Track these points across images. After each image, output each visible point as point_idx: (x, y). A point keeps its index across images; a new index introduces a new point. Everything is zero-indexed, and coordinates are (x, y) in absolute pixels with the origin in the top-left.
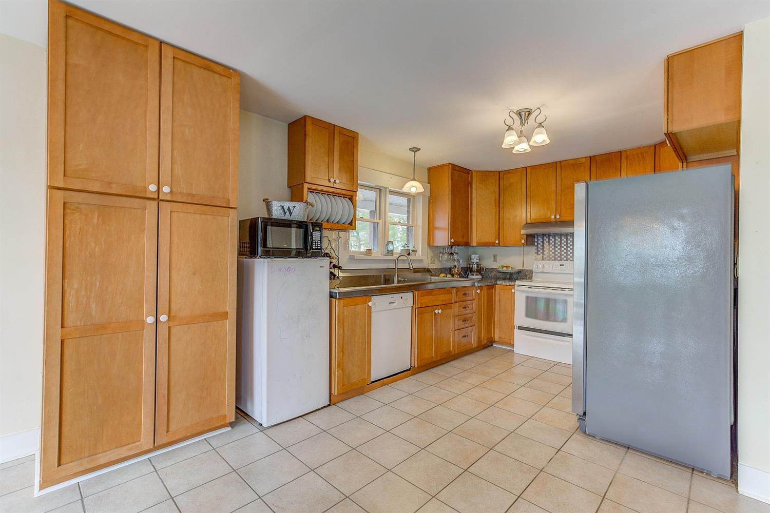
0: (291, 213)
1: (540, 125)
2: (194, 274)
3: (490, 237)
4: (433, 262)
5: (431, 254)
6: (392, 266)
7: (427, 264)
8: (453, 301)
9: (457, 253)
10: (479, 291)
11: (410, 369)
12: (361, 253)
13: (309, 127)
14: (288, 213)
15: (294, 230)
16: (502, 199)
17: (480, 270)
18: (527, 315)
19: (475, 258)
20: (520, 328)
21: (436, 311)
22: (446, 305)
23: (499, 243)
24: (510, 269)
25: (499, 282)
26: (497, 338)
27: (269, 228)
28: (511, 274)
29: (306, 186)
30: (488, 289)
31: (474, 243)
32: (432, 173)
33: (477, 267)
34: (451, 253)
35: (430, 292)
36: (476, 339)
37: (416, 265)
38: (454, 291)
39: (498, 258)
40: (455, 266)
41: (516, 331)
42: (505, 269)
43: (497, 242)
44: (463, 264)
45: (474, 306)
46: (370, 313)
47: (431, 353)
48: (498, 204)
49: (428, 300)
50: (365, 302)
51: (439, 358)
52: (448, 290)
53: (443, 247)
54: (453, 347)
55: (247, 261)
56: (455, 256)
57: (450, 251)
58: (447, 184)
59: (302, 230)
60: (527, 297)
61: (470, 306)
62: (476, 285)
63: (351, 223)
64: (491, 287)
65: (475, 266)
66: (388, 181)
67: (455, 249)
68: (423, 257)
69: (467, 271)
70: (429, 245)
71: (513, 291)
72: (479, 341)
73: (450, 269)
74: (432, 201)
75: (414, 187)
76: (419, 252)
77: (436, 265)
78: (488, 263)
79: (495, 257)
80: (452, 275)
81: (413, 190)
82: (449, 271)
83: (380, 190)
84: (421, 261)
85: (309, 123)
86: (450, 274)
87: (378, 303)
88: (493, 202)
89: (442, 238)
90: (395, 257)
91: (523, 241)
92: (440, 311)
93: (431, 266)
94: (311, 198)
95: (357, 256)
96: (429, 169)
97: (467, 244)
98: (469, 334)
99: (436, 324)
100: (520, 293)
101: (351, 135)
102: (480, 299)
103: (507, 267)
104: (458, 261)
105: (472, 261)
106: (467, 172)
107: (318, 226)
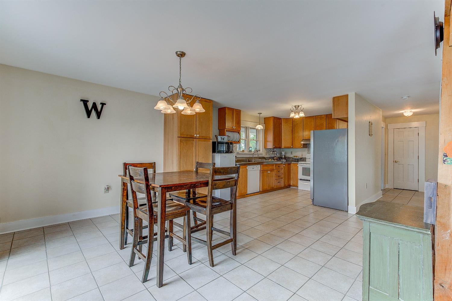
0: (224, 140)
1: (302, 111)
2: (203, 158)
3: (289, 145)
4: (266, 155)
5: (265, 152)
6: (251, 156)
7: (264, 155)
8: (274, 169)
9: (276, 151)
10: (284, 166)
11: (259, 192)
12: (241, 151)
13: (227, 111)
14: (223, 140)
15: (225, 145)
16: (294, 130)
17: (285, 158)
18: (303, 175)
19: (283, 153)
20: (301, 180)
21: (268, 172)
22: (272, 170)
23: (293, 147)
24: (297, 157)
25: (292, 162)
26: (292, 184)
27: (219, 144)
28: (298, 159)
29: (226, 129)
30: (288, 165)
31: (283, 147)
32: (266, 120)
33: (284, 156)
34: (274, 151)
35: (266, 165)
36: (283, 184)
37: (260, 156)
38: (274, 165)
39: (293, 153)
40: (275, 156)
41: (299, 181)
42: (295, 157)
43: (292, 146)
44: (278, 155)
45: (282, 171)
46: (247, 171)
47: (266, 187)
48: (292, 132)
49: (265, 168)
50: (246, 168)
51: (269, 189)
52: (273, 165)
53: (271, 149)
54: (275, 186)
55: (214, 154)
56: (275, 152)
57: (273, 150)
58: (272, 124)
59: (227, 145)
60: (303, 168)
61: (281, 171)
62: (283, 163)
63: (239, 141)
64: (289, 164)
65: (283, 156)
66: (250, 124)
67: (275, 150)
68: (263, 153)
69: (280, 158)
70: (265, 148)
71: (298, 165)
72: (285, 185)
73: (273, 157)
74: (266, 131)
75: (260, 127)
76: (261, 151)
77: (268, 156)
78: (289, 155)
79: (292, 152)
80: (274, 160)
81: (259, 128)
82: (273, 158)
83: (246, 128)
84: (262, 154)
85: (226, 109)
86: (273, 159)
87: (249, 168)
88: (290, 131)
89: (270, 145)
90: (253, 152)
91: (302, 146)
92: (270, 172)
93: (266, 156)
94: (227, 133)
95: (240, 153)
96: (265, 118)
97: (280, 148)
98: (280, 181)
99: (268, 177)
100: (300, 166)
101: (239, 111)
102: (285, 168)
103: (296, 156)
104: (276, 154)
105: (282, 154)
106: (280, 119)
107: (231, 143)
